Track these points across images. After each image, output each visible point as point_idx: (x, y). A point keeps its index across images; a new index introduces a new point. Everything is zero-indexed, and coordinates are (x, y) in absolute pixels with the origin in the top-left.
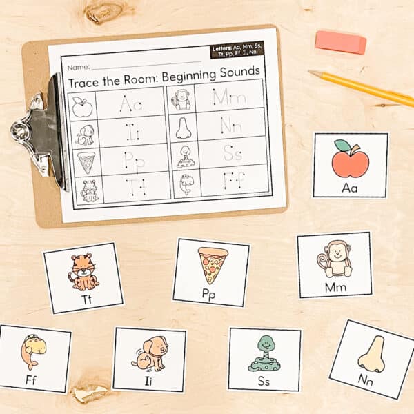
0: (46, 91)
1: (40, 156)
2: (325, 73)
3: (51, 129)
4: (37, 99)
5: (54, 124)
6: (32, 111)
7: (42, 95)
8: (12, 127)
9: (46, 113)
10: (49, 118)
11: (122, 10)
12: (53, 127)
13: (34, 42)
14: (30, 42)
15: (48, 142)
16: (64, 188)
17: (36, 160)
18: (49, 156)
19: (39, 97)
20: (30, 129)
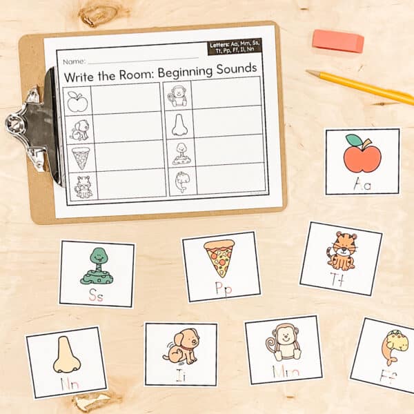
0: (42, 85)
1: (36, 151)
2: (323, 73)
3: (47, 123)
4: (33, 93)
5: (50, 118)
6: (27, 105)
7: (38, 88)
8: (7, 120)
9: (42, 107)
10: (45, 111)
11: (117, 12)
12: (50, 121)
13: (32, 35)
14: (27, 36)
15: (44, 136)
16: (59, 183)
17: (31, 154)
18: (44, 150)
19: (36, 91)
20: (26, 123)
